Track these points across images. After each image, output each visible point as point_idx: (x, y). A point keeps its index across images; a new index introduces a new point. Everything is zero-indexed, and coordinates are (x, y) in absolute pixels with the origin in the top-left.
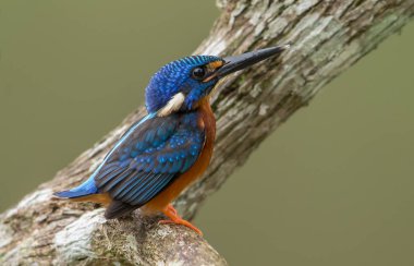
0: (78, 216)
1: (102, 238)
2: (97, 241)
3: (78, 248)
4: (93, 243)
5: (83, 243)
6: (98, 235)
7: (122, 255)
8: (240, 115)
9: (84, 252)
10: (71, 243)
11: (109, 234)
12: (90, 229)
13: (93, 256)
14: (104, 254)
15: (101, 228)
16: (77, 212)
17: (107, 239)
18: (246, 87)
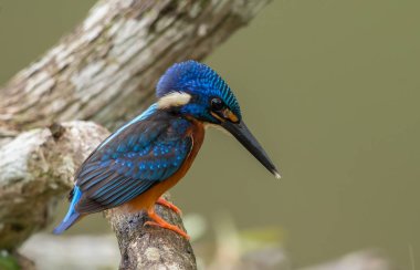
0: (13, 137)
1: (38, 159)
2: (33, 163)
3: (13, 170)
4: (29, 165)
5: (19, 165)
6: (35, 156)
7: (59, 177)
8: (179, 35)
9: (20, 174)
10: (7, 165)
11: (46, 156)
12: (27, 150)
13: (29, 177)
14: (41, 176)
15: (37, 149)
16: (13, 133)
17: (44, 160)
18: (185, 7)
